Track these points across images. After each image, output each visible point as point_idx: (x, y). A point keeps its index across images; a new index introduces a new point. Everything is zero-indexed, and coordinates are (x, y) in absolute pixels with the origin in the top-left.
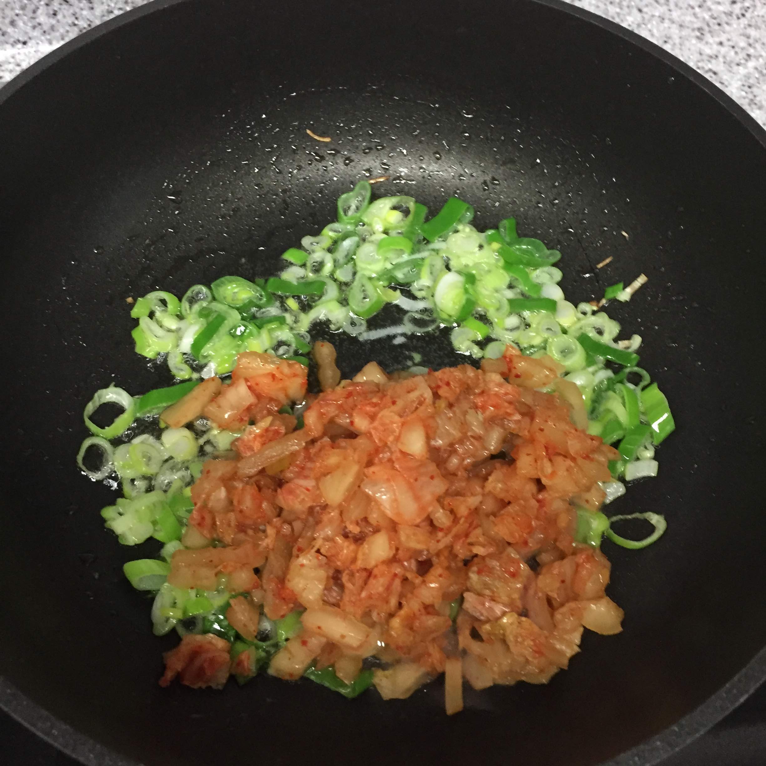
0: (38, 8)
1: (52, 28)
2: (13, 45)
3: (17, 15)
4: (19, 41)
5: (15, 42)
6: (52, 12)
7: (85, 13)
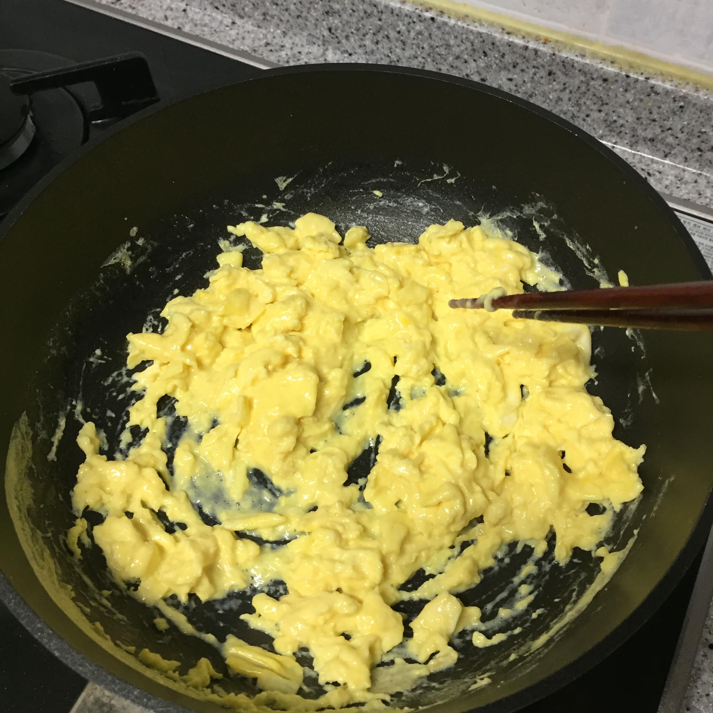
0: (367, 34)
1: (372, 52)
2: (342, 53)
3: (352, 33)
4: (347, 51)
5: (344, 51)
6: (375, 41)
7: (398, 50)
